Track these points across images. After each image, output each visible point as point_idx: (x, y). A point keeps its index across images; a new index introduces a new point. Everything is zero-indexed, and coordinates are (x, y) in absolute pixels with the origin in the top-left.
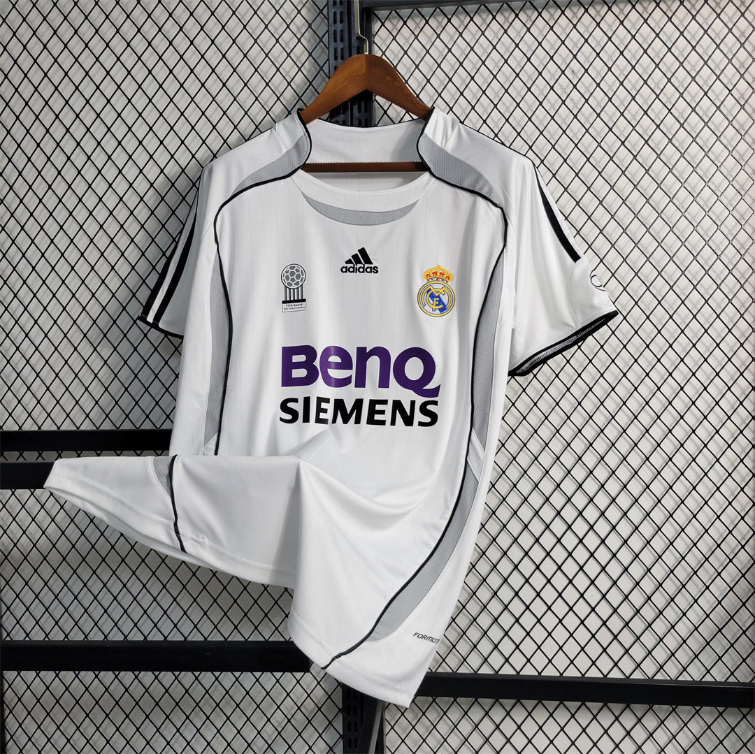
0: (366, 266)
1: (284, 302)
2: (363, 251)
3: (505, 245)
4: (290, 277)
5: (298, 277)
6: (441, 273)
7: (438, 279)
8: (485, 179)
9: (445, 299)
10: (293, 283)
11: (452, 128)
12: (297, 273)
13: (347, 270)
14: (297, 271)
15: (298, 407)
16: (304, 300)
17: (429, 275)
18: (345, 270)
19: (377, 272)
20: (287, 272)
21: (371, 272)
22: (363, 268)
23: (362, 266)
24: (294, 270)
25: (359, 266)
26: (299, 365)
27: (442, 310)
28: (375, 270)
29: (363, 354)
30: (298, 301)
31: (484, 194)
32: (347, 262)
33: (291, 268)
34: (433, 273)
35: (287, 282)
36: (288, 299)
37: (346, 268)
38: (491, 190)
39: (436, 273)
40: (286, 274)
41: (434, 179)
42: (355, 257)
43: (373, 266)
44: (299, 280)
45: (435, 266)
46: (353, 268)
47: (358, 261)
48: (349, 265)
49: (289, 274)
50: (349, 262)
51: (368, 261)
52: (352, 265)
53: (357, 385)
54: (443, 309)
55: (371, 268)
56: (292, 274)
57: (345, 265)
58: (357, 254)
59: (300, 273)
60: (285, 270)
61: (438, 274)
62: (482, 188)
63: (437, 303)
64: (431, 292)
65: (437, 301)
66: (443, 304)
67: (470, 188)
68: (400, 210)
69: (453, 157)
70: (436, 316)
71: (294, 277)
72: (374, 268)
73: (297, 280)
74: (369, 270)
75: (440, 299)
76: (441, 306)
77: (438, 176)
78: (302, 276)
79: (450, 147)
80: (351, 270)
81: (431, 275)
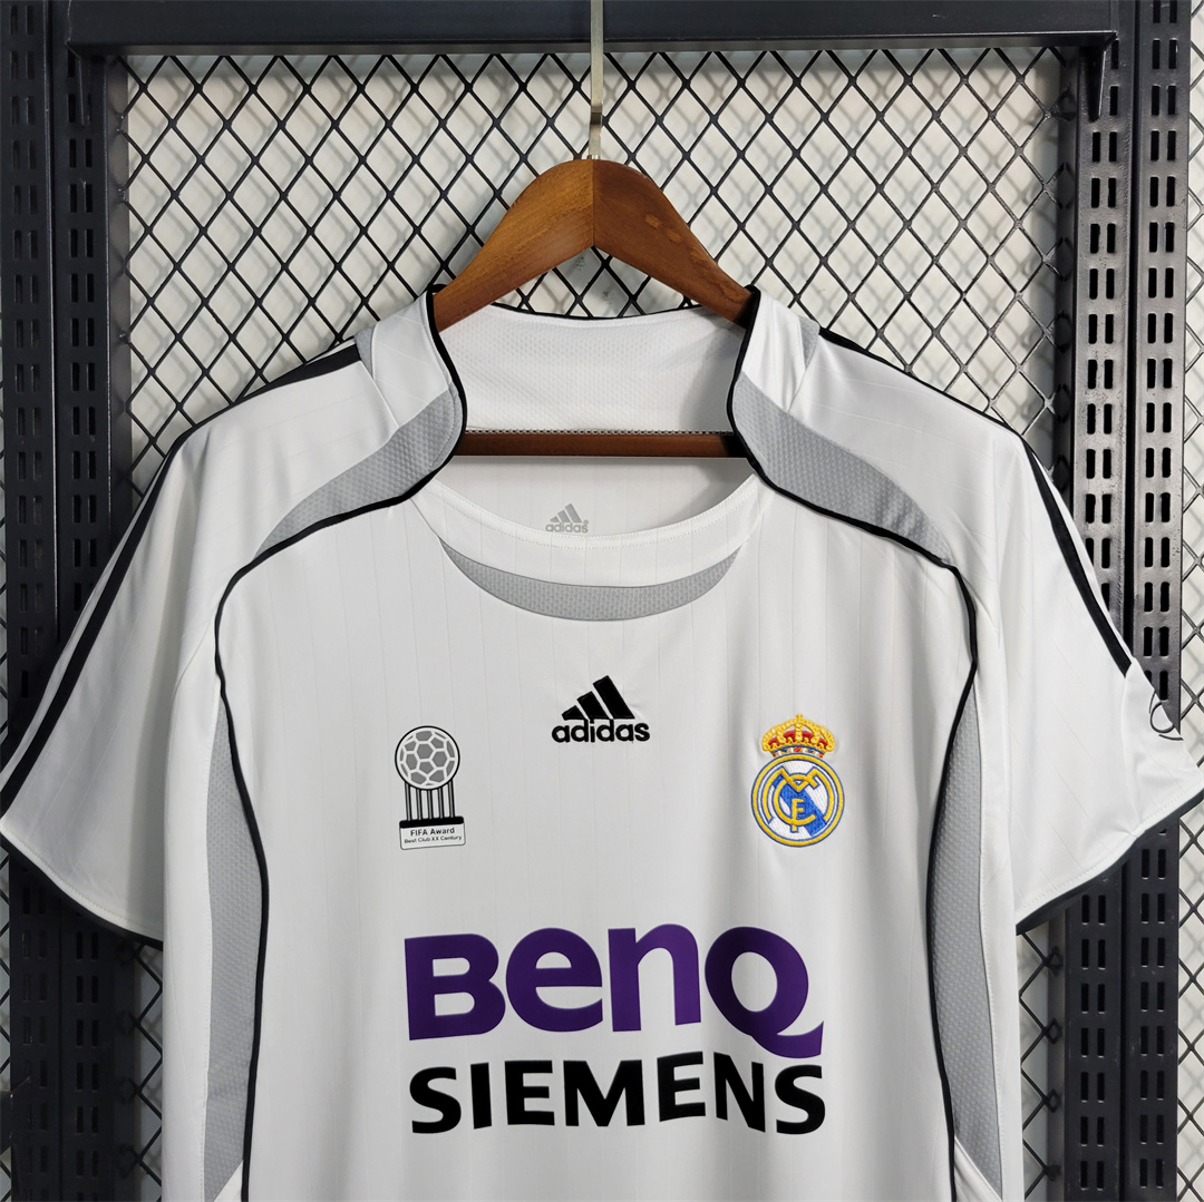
0: (618, 723)
1: (404, 825)
2: (605, 686)
3: (975, 666)
4: (419, 761)
5: (440, 759)
6: (805, 735)
7: (798, 748)
8: (905, 496)
9: (819, 797)
10: (428, 776)
11: (806, 356)
12: (435, 750)
13: (570, 735)
14: (438, 744)
15: (460, 1090)
16: (459, 820)
17: (775, 740)
18: (562, 735)
19: (647, 736)
20: (410, 747)
21: (630, 738)
22: (611, 728)
23: (607, 723)
24: (429, 742)
25: (598, 723)
26: (451, 985)
27: (812, 828)
28: (642, 733)
29: (627, 947)
30: (442, 821)
31: (905, 535)
32: (567, 715)
33: (420, 737)
34: (786, 736)
35: (410, 772)
36: (415, 817)
37: (566, 729)
38: (921, 523)
39: (791, 735)
40: (406, 753)
41: (771, 493)
42: (587, 700)
43: (634, 722)
44: (444, 768)
45: (790, 717)
46: (585, 729)
47: (596, 712)
48: (572, 723)
49: (414, 752)
50: (571, 714)
51: (621, 709)
52: (581, 723)
53: (618, 1026)
54: (817, 823)
55: (630, 728)
56: (425, 752)
57: (564, 723)
58: (591, 694)
59: (445, 749)
60: (405, 742)
61: (799, 738)
62: (899, 521)
63: (801, 810)
64: (783, 783)
65: (799, 805)
66: (816, 811)
67: (868, 521)
68: (695, 577)
69: (817, 436)
70: (799, 845)
71: (430, 760)
72: (638, 728)
73: (436, 769)
74: (625, 733)
75: (807, 798)
76: (813, 817)
77: (782, 486)
78: (449, 759)
79: (805, 409)
80: (580, 734)
81: (782, 740)
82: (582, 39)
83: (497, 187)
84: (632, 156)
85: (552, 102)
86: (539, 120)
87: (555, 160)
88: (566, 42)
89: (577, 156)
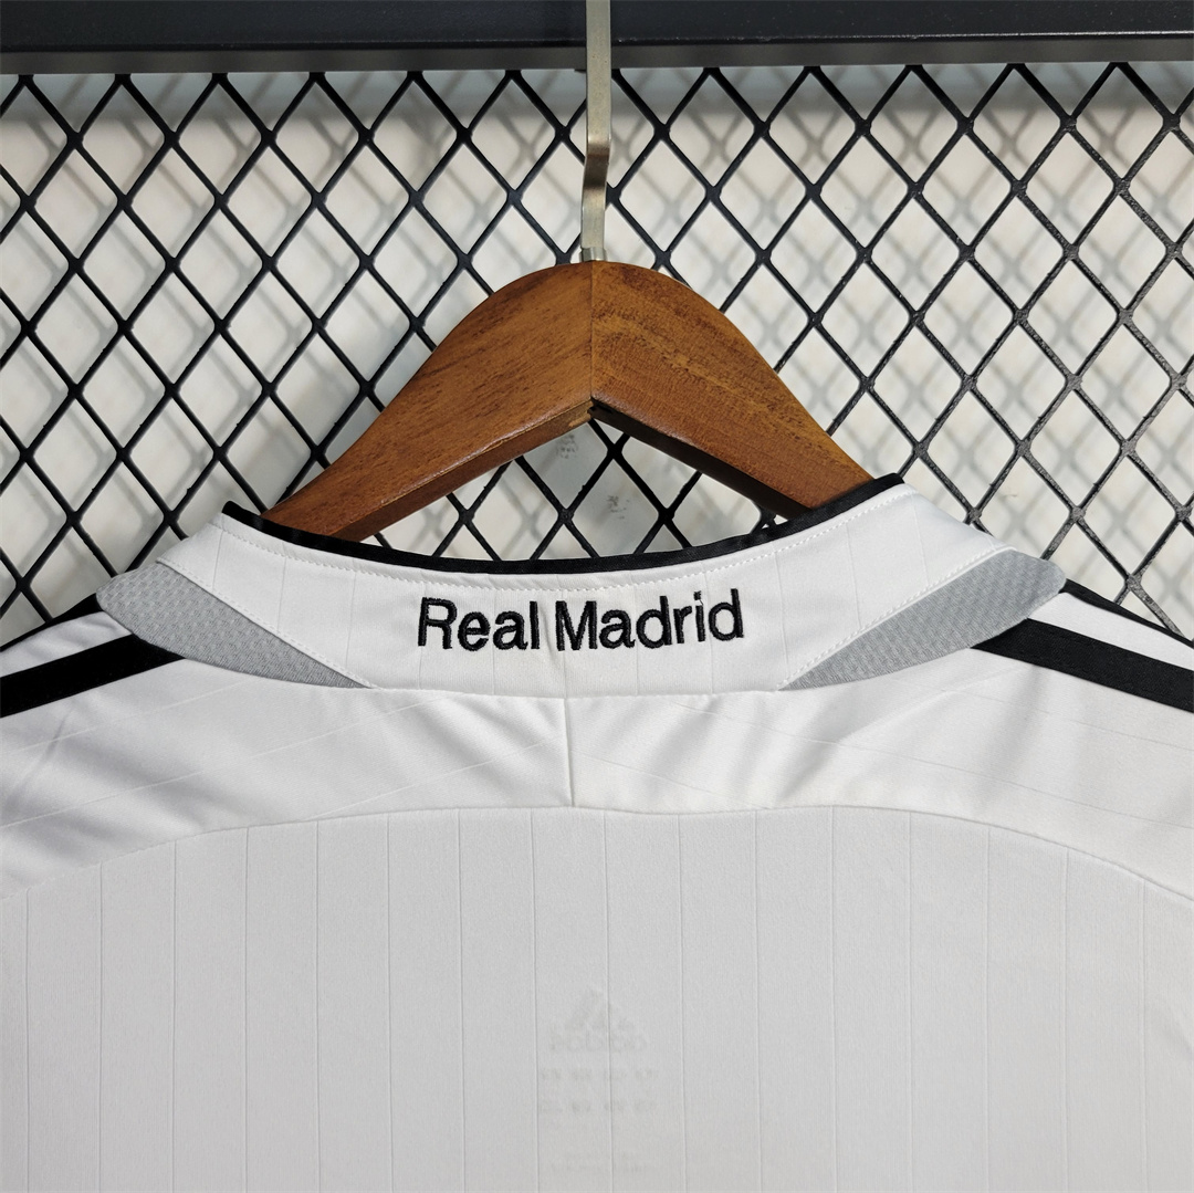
82: (566, 40)
83: (416, 312)
84: (663, 258)
85: (518, 163)
86: (494, 194)
87: (522, 263)
88: (536, 45)
89: (563, 258)
